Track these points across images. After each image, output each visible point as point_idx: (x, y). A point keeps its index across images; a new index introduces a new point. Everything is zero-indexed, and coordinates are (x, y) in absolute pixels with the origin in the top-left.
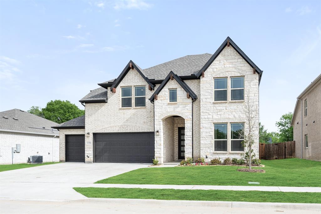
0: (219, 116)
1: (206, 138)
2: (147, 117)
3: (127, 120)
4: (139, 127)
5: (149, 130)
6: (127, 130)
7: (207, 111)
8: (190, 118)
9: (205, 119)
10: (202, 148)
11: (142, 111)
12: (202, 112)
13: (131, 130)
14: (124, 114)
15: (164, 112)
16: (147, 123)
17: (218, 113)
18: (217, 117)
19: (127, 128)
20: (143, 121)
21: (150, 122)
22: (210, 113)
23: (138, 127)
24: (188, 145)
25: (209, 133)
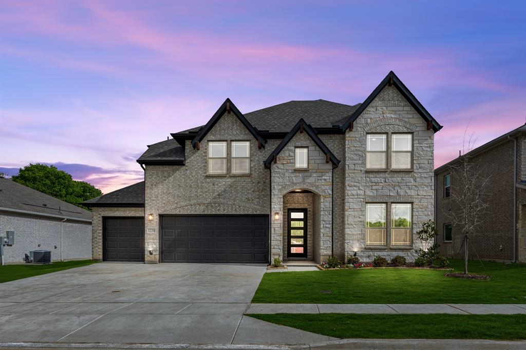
0: (375, 192)
1: (354, 226)
2: (253, 191)
3: (219, 195)
4: (240, 207)
5: (256, 212)
6: (219, 210)
7: (355, 184)
8: (330, 194)
9: (353, 195)
10: (348, 241)
11: (244, 181)
12: (348, 186)
13: (225, 211)
14: (214, 185)
15: (288, 183)
16: (253, 200)
17: (374, 187)
18: (372, 194)
19: (218, 208)
20: (246, 197)
21: (258, 198)
22: (361, 188)
23: (237, 207)
24: (325, 235)
25: (360, 218)
